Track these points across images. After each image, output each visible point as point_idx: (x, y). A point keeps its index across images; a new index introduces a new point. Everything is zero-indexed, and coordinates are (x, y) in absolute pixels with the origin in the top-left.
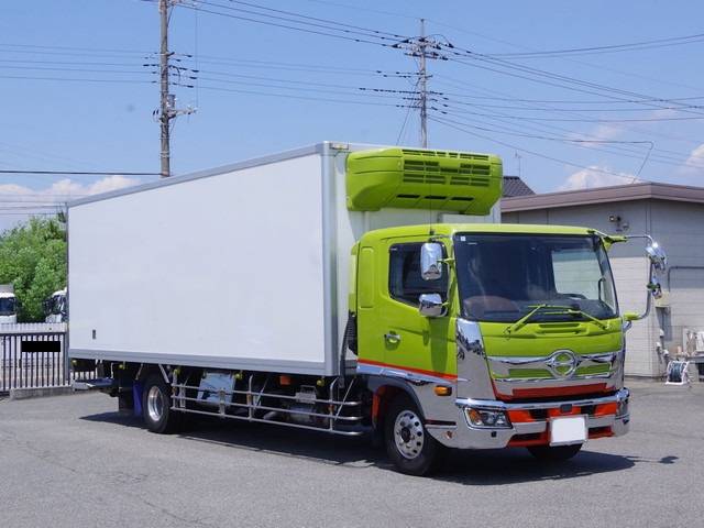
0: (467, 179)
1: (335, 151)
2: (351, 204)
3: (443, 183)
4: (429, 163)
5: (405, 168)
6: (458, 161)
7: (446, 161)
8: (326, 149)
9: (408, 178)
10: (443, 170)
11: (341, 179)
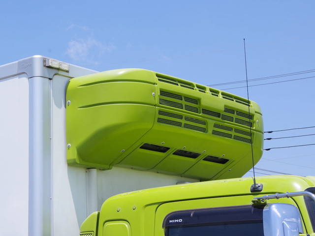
0: (230, 129)
1: (52, 71)
2: (74, 155)
3: (204, 130)
4: (188, 99)
5: (162, 101)
6: (219, 103)
7: (208, 100)
8: (38, 69)
9: (164, 118)
10: (206, 111)
11: (58, 115)
